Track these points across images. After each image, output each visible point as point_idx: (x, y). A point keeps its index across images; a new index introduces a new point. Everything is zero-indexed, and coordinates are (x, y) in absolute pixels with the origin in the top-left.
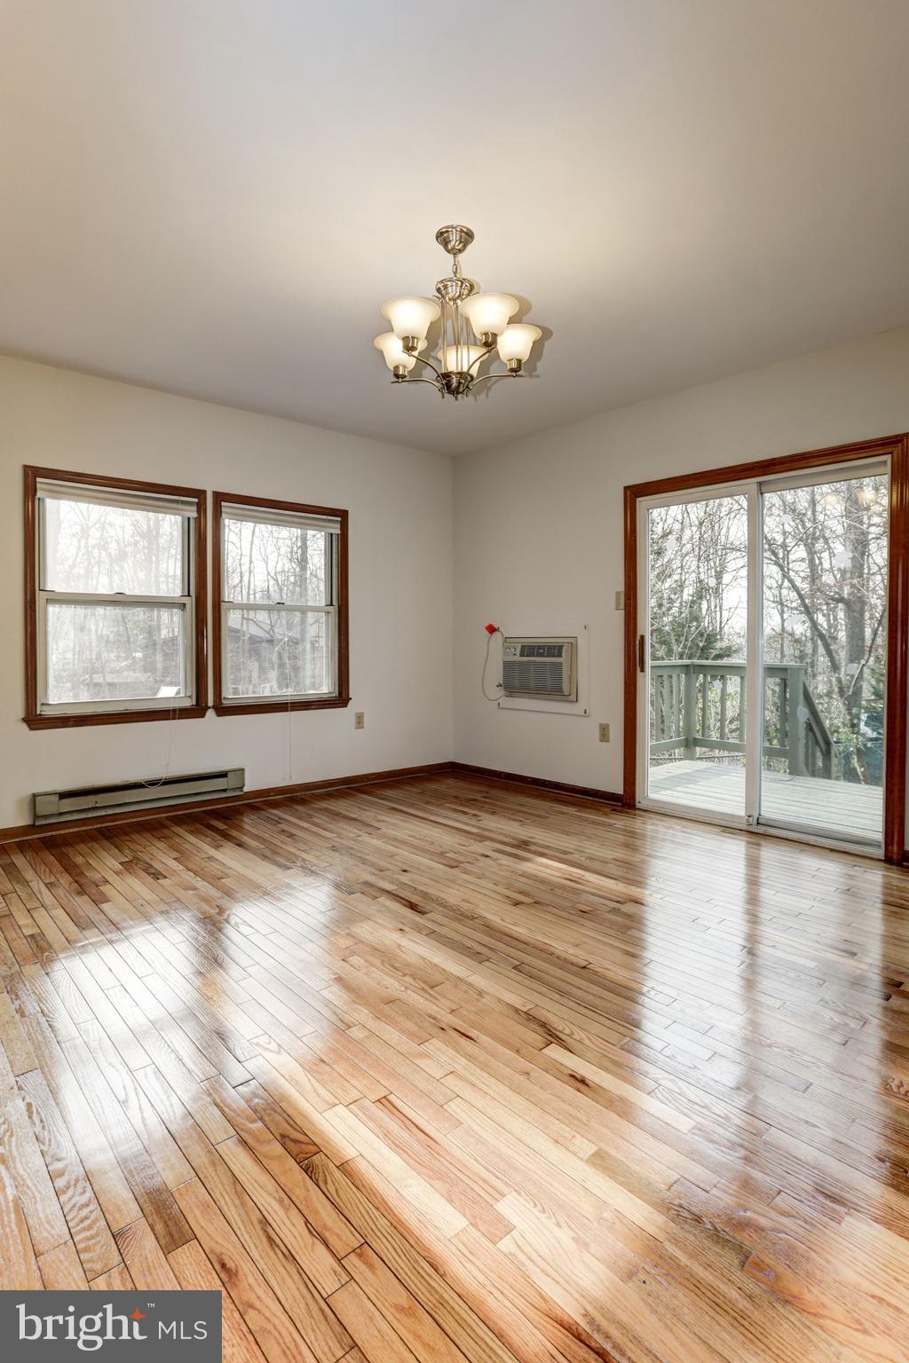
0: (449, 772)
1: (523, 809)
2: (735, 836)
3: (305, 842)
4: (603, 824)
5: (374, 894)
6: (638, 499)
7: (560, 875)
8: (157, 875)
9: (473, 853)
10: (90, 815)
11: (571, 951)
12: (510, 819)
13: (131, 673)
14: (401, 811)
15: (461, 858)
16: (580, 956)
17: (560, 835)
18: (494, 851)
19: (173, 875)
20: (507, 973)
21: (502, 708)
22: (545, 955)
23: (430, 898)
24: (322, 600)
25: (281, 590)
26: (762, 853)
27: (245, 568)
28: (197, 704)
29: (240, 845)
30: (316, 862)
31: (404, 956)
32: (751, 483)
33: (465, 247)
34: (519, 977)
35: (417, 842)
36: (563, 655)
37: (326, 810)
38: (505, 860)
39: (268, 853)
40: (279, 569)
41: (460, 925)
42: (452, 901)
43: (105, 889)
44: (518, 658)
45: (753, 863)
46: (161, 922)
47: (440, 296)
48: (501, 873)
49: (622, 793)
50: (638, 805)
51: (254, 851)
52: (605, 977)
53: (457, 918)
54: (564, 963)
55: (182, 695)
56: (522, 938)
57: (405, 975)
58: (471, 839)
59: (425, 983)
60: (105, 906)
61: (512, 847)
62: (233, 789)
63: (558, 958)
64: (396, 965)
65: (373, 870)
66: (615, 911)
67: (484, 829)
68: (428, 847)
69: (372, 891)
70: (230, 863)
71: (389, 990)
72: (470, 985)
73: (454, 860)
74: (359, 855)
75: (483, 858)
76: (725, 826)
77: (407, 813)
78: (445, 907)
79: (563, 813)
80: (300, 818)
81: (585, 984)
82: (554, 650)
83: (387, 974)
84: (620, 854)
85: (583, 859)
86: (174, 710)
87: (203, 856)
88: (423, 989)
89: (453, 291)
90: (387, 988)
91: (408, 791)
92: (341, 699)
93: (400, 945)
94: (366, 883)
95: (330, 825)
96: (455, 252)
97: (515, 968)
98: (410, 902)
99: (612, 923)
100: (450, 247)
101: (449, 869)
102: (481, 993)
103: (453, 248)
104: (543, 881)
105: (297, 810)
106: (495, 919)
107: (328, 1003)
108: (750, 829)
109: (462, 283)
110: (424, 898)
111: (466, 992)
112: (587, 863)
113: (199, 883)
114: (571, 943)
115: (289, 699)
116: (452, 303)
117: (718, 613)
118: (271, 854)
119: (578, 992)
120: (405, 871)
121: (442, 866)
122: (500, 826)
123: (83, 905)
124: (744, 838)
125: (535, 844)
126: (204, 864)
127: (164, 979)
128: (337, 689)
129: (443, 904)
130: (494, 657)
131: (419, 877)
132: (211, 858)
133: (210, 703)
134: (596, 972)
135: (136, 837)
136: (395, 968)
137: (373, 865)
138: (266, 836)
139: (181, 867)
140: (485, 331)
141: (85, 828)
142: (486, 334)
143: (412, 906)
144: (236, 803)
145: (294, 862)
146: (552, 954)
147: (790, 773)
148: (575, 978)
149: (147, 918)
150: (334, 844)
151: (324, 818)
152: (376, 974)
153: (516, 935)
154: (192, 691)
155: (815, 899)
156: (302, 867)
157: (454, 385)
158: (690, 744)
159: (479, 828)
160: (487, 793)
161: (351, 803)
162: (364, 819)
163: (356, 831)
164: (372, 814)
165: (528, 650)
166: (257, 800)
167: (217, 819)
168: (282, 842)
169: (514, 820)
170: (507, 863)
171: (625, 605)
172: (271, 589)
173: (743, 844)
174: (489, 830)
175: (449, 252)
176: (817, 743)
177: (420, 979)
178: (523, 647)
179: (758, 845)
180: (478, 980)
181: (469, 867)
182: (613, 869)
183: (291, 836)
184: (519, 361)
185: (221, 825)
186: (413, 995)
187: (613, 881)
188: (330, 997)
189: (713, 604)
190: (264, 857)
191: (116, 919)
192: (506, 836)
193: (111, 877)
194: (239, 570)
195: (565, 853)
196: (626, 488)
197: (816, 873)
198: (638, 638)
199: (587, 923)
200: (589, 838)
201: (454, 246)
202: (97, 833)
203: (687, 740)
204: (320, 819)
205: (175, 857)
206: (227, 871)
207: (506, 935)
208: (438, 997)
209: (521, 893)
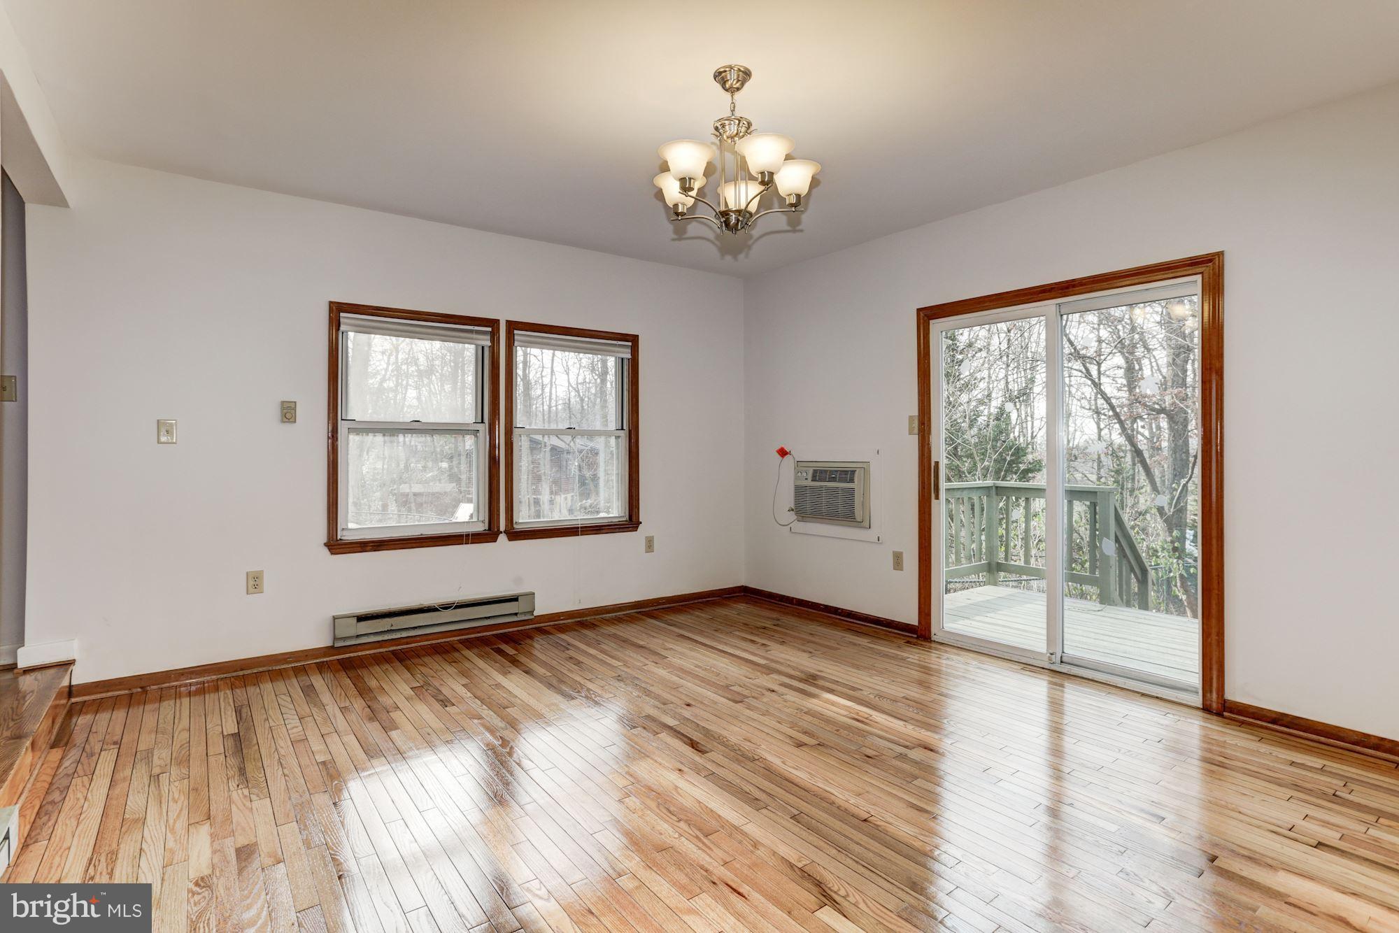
0: (741, 596)
1: (813, 639)
2: (1035, 675)
3: (591, 670)
4: (895, 658)
5: (655, 729)
6: (931, 321)
7: (845, 713)
8: (445, 702)
9: (759, 687)
10: (386, 637)
11: (852, 801)
12: (799, 649)
13: (438, 484)
14: (689, 638)
15: (746, 692)
16: (861, 806)
17: (851, 669)
18: (781, 685)
19: (460, 702)
20: (784, 823)
21: (793, 533)
22: (825, 804)
23: (712, 735)
24: (613, 425)
25: (582, 400)
26: (1066, 695)
27: (546, 380)
28: (490, 529)
29: (528, 672)
30: (600, 692)
31: (680, 799)
32: (1050, 305)
33: (743, 85)
34: (796, 828)
35: (702, 673)
36: (856, 480)
37: (615, 636)
38: (792, 696)
39: (554, 682)
40: (580, 380)
41: (739, 767)
42: (733, 740)
43: (396, 715)
44: (809, 483)
45: (1056, 707)
46: (443, 752)
47: (718, 134)
48: (785, 709)
49: (916, 623)
50: (934, 638)
51: (542, 680)
52: (886, 833)
53: (737, 760)
54: (844, 814)
55: (475, 519)
56: (802, 783)
57: (680, 820)
58: (759, 671)
59: (700, 830)
60: (394, 734)
61: (800, 681)
62: (525, 613)
63: (838, 807)
64: (672, 809)
65: (657, 703)
66: (901, 757)
67: (772, 661)
68: (714, 679)
69: (652, 725)
70: (517, 691)
71: (663, 837)
72: (745, 834)
73: (738, 693)
74: (643, 685)
75: (768, 693)
76: (1024, 663)
77: (696, 641)
78: (726, 746)
79: (855, 644)
80: (588, 645)
81: (864, 839)
82: (847, 475)
83: (662, 818)
84: (915, 692)
85: (872, 696)
86: (467, 535)
87: (492, 682)
88: (697, 837)
89: (732, 129)
90: (661, 834)
91: (698, 616)
92: (631, 522)
93: (676, 786)
94: (648, 717)
95: (618, 653)
96: (732, 91)
97: (793, 817)
98: (691, 740)
99: (898, 770)
100: (727, 86)
101: (731, 703)
102: (756, 845)
103: (731, 87)
104: (828, 721)
105: (586, 636)
106: (775, 761)
107: (602, 848)
108: (1053, 667)
109: (739, 121)
110: (705, 735)
111: (740, 842)
112: (876, 701)
113: (486, 712)
114: (853, 791)
115: (580, 523)
116: (729, 141)
117: (1029, 424)
118: (557, 683)
119: (857, 848)
120: (688, 705)
121: (725, 700)
122: (788, 657)
123: (373, 731)
124: (1048, 678)
125: (823, 678)
126: (492, 692)
127: (443, 814)
128: (627, 513)
129: (723, 742)
130: (785, 480)
131: (702, 712)
132: (498, 686)
133: (502, 528)
134: (878, 826)
135: (427, 659)
136: (670, 812)
137: (657, 697)
138: (554, 663)
139: (469, 694)
140: (762, 170)
141: (381, 650)
142: (763, 173)
143: (693, 744)
144: (527, 627)
145: (579, 692)
146: (833, 803)
147: (1101, 603)
148: (854, 832)
149: (431, 746)
150: (620, 673)
151: (613, 645)
152: (651, 817)
153: (797, 781)
154: (484, 515)
155: (1120, 750)
156: (587, 697)
157: (733, 221)
158: (994, 569)
159: (767, 659)
160: (779, 620)
161: (638, 628)
162: (652, 646)
163: (642, 659)
164: (661, 642)
165: (821, 474)
166: (546, 624)
167: (507, 643)
168: (569, 670)
169: (804, 651)
170: (793, 699)
171: (919, 430)
172: (573, 400)
173: (1045, 684)
174: (777, 662)
175: (727, 90)
176: (1132, 570)
177: (695, 826)
178: (815, 471)
179: (1062, 686)
180: (754, 828)
181: (753, 702)
182: (902, 709)
183: (578, 663)
184: (798, 196)
185: (510, 651)
186: (686, 842)
187: (901, 723)
188: (603, 841)
189: (1023, 413)
190: (550, 686)
191: (403, 748)
192: (794, 668)
193: (402, 703)
194: (540, 381)
195: (854, 689)
196: (919, 310)
197: (1123, 720)
198: (933, 464)
199: (872, 770)
200: (880, 672)
201: (732, 84)
202: (392, 656)
203: (989, 564)
204: (609, 645)
205: (464, 683)
206: (513, 700)
207: (787, 780)
208: (712, 846)
209: (805, 733)
